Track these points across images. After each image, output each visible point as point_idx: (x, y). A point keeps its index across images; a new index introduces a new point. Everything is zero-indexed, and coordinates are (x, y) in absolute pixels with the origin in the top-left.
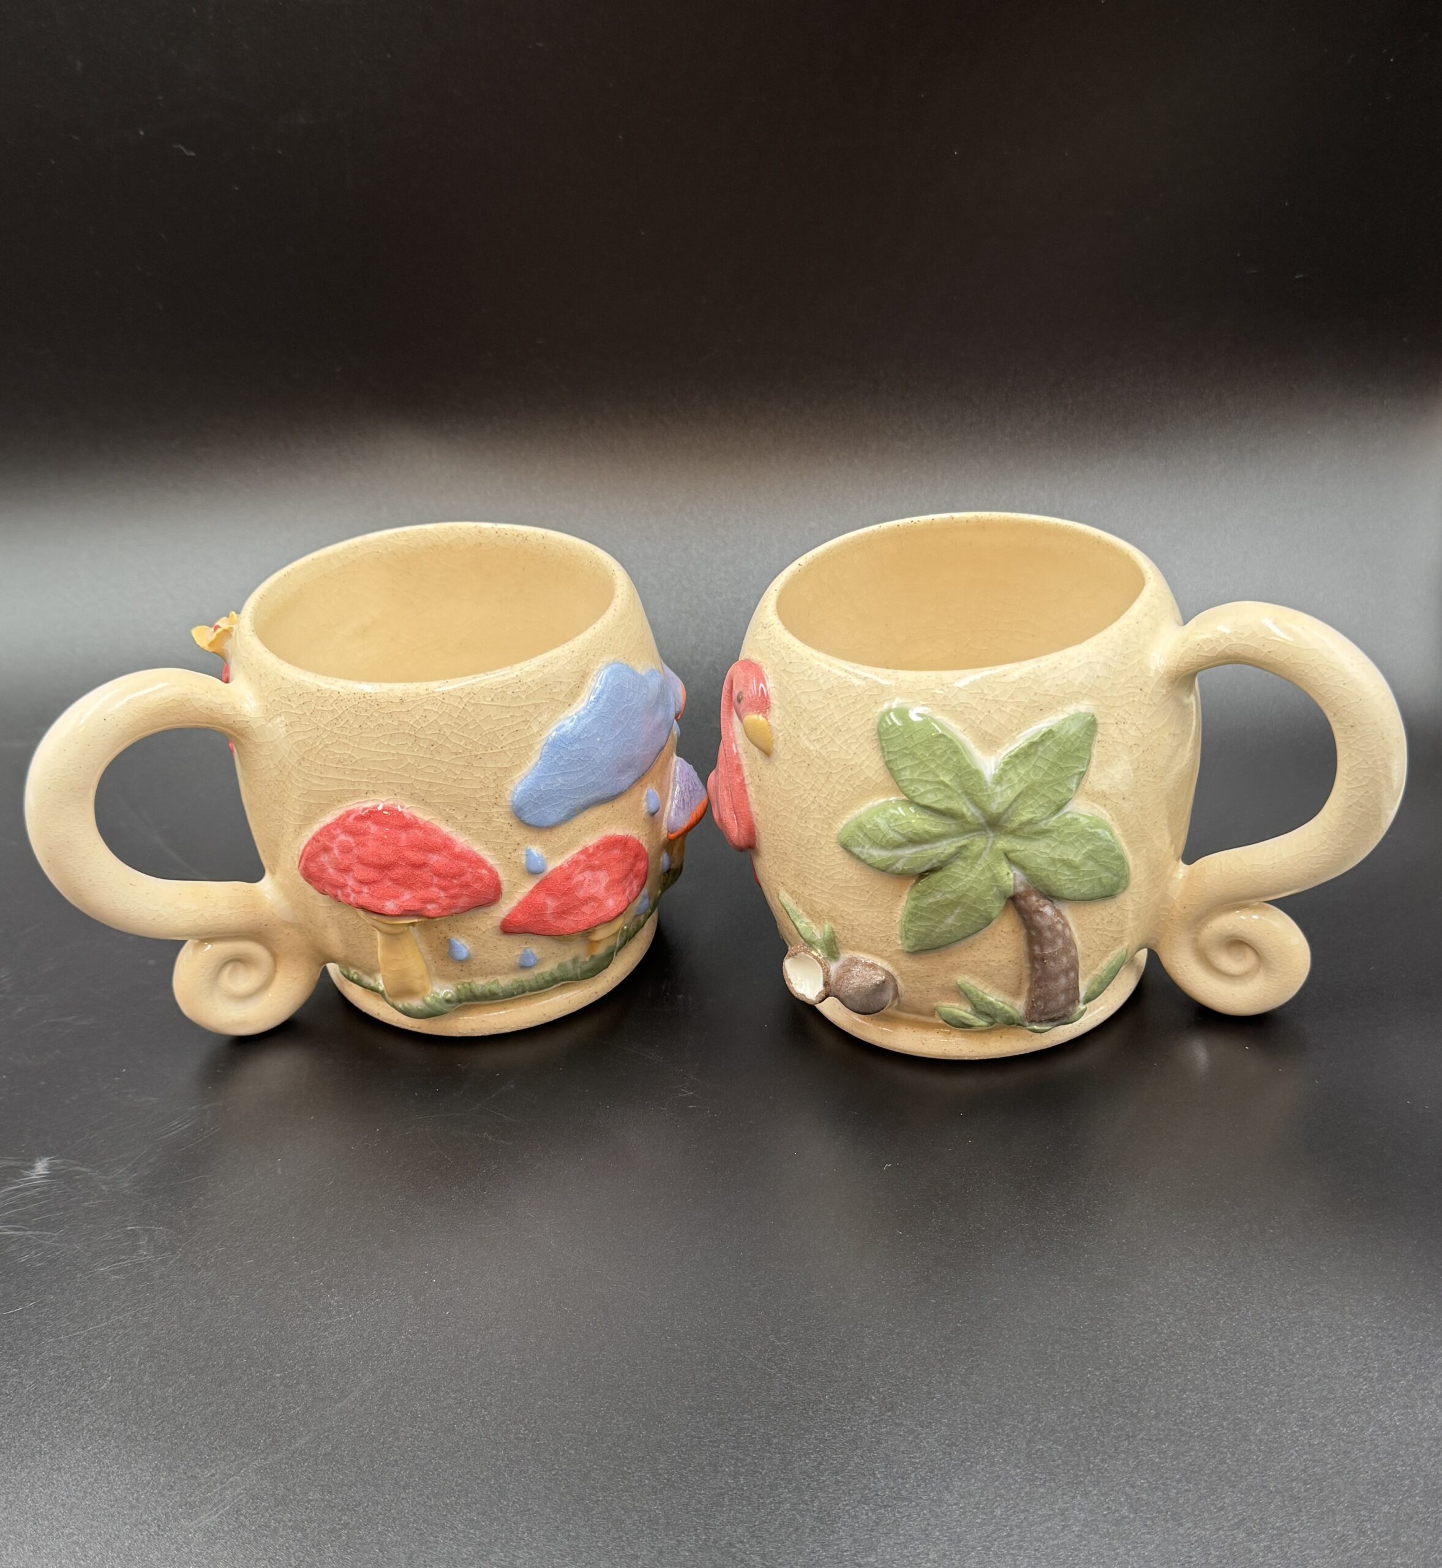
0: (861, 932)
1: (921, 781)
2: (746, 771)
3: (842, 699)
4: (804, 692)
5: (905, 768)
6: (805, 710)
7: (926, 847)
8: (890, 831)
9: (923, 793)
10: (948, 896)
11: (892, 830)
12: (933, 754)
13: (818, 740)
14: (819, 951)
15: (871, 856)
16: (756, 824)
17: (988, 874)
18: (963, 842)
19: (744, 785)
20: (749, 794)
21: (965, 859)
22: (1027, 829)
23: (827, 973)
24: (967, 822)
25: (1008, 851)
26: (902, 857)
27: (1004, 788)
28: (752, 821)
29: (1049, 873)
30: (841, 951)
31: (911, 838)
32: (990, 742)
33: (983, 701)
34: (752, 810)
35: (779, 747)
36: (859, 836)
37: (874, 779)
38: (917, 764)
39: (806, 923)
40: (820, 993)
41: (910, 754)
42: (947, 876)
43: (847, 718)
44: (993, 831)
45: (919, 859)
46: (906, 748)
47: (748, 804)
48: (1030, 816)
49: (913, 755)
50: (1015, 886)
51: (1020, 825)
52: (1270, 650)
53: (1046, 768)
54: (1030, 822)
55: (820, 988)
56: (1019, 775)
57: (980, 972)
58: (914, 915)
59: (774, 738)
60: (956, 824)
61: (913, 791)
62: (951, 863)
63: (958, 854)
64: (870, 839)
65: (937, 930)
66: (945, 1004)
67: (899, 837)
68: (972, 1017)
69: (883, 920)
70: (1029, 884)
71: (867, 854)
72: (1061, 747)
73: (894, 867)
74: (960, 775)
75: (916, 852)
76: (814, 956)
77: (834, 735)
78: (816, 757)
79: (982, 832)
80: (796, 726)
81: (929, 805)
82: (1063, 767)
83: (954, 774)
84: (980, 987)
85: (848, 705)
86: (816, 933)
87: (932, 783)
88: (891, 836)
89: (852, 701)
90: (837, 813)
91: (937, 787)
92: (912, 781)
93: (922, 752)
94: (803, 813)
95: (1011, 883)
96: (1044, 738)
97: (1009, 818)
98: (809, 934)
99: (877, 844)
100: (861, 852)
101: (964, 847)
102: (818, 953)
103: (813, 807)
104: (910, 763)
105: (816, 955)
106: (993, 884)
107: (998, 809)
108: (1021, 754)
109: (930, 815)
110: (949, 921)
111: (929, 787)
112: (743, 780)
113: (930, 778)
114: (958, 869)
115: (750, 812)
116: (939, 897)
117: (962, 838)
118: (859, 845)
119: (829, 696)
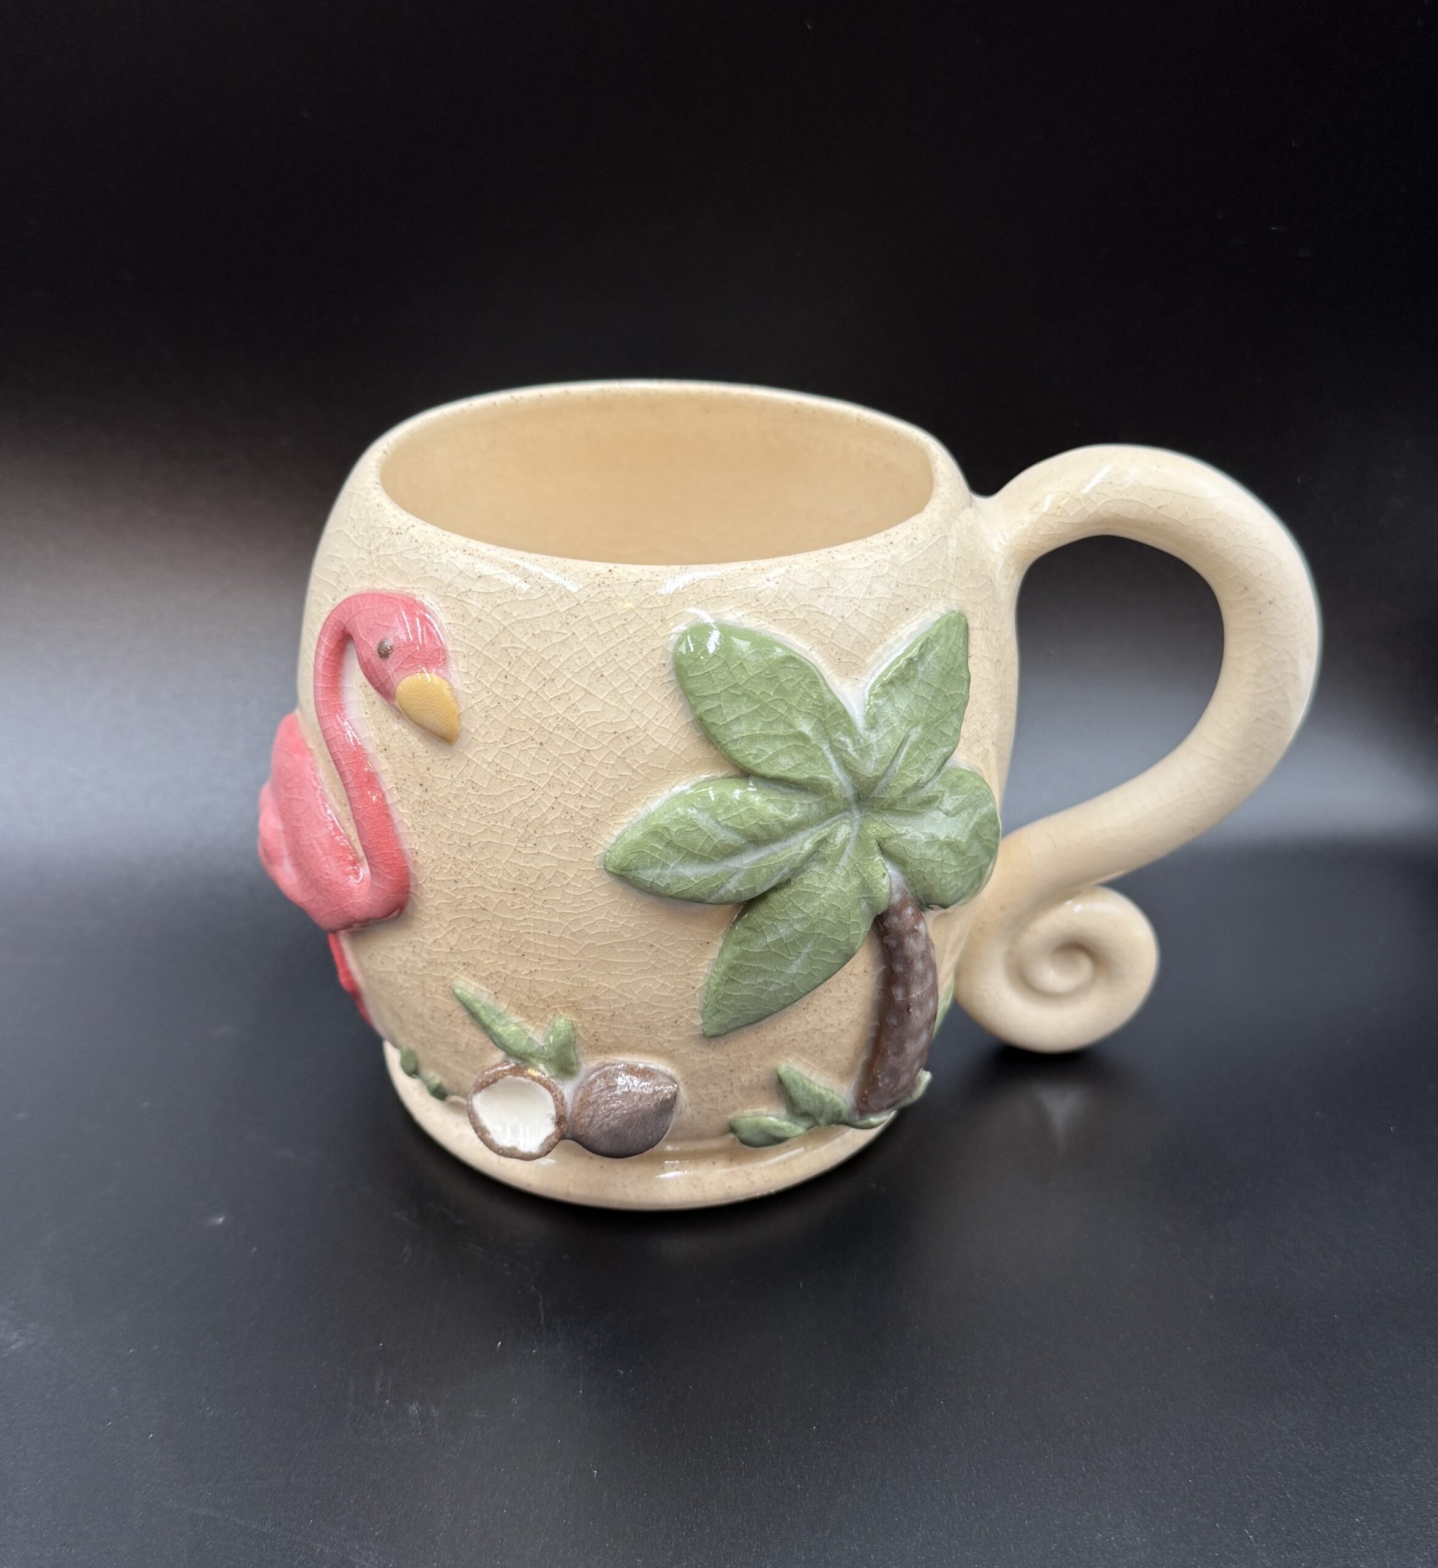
0: (629, 1017)
1: (766, 737)
2: (387, 782)
3: (598, 622)
4: (519, 622)
5: (737, 719)
6: (526, 652)
7: (775, 847)
8: (720, 830)
9: (771, 758)
10: (797, 927)
11: (723, 827)
12: (781, 690)
13: (558, 698)
14: (542, 1067)
15: (681, 878)
16: (413, 870)
17: (855, 882)
18: (825, 832)
19: (386, 806)
20: (395, 821)
21: (824, 860)
22: (911, 799)
23: (559, 1101)
24: (833, 799)
25: (884, 839)
26: (738, 870)
27: (881, 735)
28: (406, 867)
29: (933, 865)
30: (581, 1059)
31: (755, 836)
32: (850, 665)
33: (833, 600)
34: (405, 847)
35: (474, 725)
36: (655, 849)
37: (671, 748)
38: (756, 710)
39: (516, 1024)
40: (548, 1138)
41: (743, 695)
42: (798, 894)
43: (612, 652)
44: (860, 810)
45: (764, 870)
46: (736, 686)
47: (396, 838)
48: (916, 777)
49: (748, 695)
50: (891, 893)
51: (904, 792)
52: (1159, 505)
53: (929, 698)
54: (917, 787)
55: (549, 1129)
56: (899, 713)
57: (810, 1048)
58: (733, 973)
59: (463, 708)
60: (818, 803)
61: (756, 756)
62: (804, 871)
63: (815, 855)
64: (679, 849)
65: (771, 989)
66: (748, 1112)
67: (737, 838)
68: (785, 1124)
69: (673, 990)
70: (907, 889)
71: (671, 877)
72: (943, 665)
73: (722, 892)
74: (823, 719)
75: (761, 859)
76: (534, 1079)
77: (589, 684)
78: (558, 727)
79: (847, 813)
80: (510, 681)
81: (782, 774)
82: (948, 694)
83: (815, 720)
84: (806, 1073)
85: (613, 630)
86: (535, 1038)
87: (783, 738)
88: (722, 836)
89: (618, 623)
90: (602, 819)
91: (795, 742)
92: (753, 739)
93: (763, 689)
94: (530, 830)
95: (886, 890)
96: (923, 650)
97: (888, 784)
98: (524, 1042)
99: (692, 855)
100: (659, 876)
101: (823, 841)
102: (540, 1070)
103: (551, 817)
104: (745, 711)
105: (536, 1074)
106: (860, 896)
107: (875, 770)
108: (897, 678)
109: (782, 793)
110: (793, 969)
111: (779, 746)
112: (382, 798)
113: (781, 730)
114: (815, 878)
115: (401, 852)
116: (783, 931)
117: (821, 826)
118: (654, 863)
119: (574, 620)
